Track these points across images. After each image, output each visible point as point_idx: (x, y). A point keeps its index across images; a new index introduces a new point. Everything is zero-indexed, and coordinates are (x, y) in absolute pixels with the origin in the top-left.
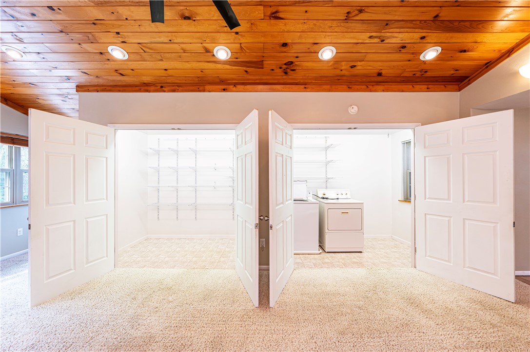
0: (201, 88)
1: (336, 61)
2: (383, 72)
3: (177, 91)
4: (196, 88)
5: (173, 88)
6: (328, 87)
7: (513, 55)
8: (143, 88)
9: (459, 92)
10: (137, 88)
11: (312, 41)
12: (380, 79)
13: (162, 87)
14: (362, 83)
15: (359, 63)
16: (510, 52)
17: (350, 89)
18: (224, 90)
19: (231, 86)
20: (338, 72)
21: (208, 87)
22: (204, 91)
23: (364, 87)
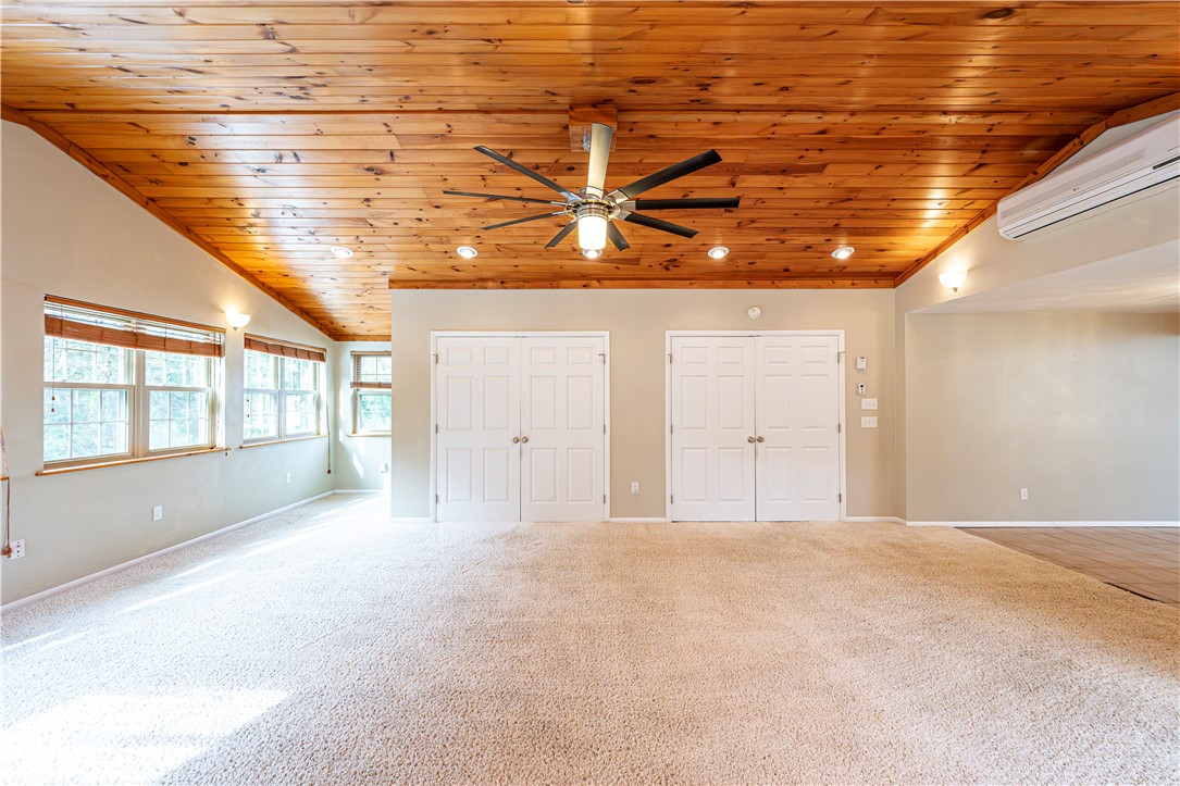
0: (554, 284)
1: (729, 259)
2: (791, 268)
3: (524, 287)
4: (548, 284)
5: (517, 284)
6: (721, 282)
7: (939, 257)
8: (478, 284)
9: (894, 290)
10: (470, 284)
11: (701, 242)
12: (787, 274)
13: (502, 282)
14: (766, 278)
15: (758, 260)
16: (935, 253)
17: (750, 285)
18: (585, 286)
19: (594, 282)
20: (735, 268)
21: (563, 283)
22: (558, 287)
23: (769, 282)
